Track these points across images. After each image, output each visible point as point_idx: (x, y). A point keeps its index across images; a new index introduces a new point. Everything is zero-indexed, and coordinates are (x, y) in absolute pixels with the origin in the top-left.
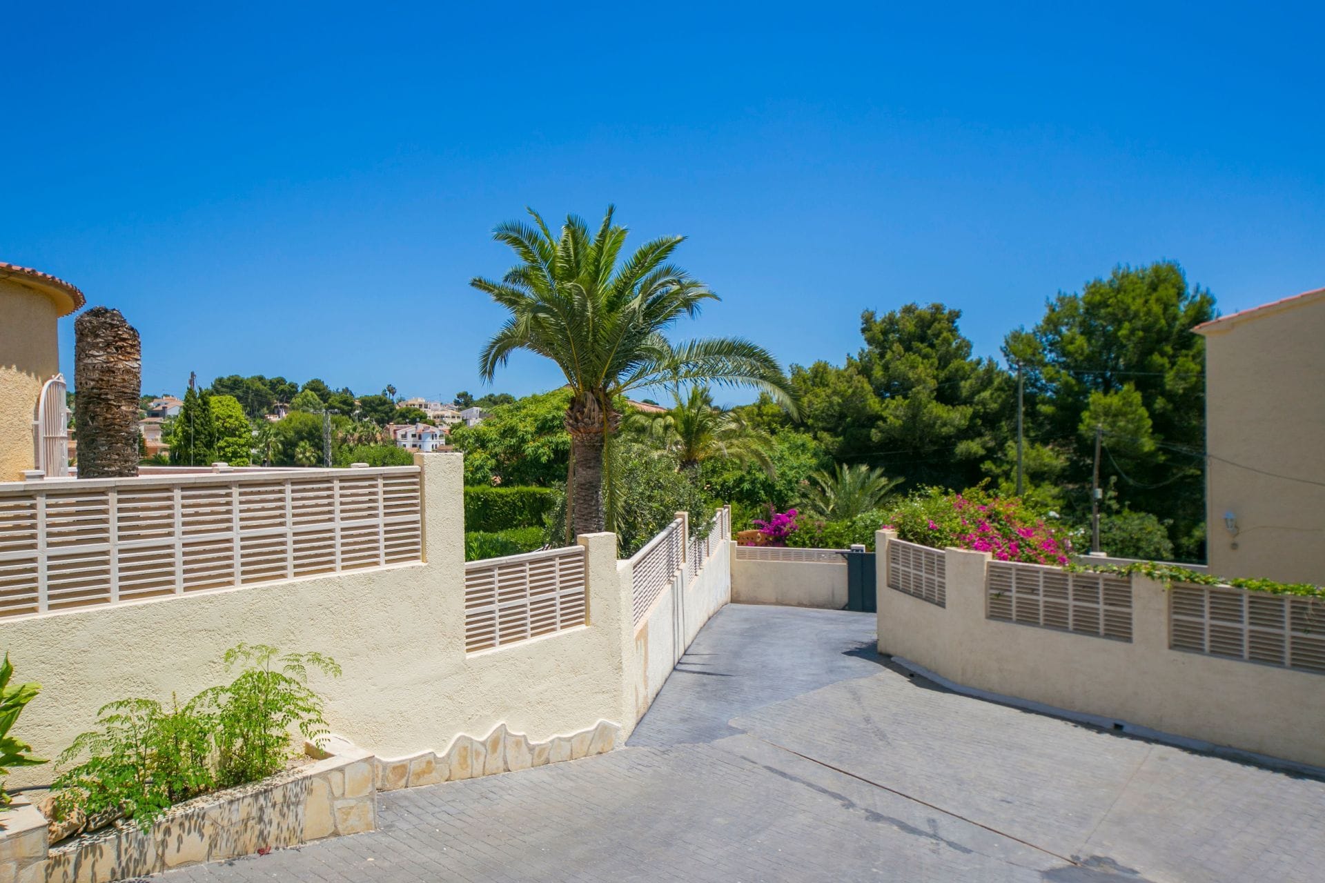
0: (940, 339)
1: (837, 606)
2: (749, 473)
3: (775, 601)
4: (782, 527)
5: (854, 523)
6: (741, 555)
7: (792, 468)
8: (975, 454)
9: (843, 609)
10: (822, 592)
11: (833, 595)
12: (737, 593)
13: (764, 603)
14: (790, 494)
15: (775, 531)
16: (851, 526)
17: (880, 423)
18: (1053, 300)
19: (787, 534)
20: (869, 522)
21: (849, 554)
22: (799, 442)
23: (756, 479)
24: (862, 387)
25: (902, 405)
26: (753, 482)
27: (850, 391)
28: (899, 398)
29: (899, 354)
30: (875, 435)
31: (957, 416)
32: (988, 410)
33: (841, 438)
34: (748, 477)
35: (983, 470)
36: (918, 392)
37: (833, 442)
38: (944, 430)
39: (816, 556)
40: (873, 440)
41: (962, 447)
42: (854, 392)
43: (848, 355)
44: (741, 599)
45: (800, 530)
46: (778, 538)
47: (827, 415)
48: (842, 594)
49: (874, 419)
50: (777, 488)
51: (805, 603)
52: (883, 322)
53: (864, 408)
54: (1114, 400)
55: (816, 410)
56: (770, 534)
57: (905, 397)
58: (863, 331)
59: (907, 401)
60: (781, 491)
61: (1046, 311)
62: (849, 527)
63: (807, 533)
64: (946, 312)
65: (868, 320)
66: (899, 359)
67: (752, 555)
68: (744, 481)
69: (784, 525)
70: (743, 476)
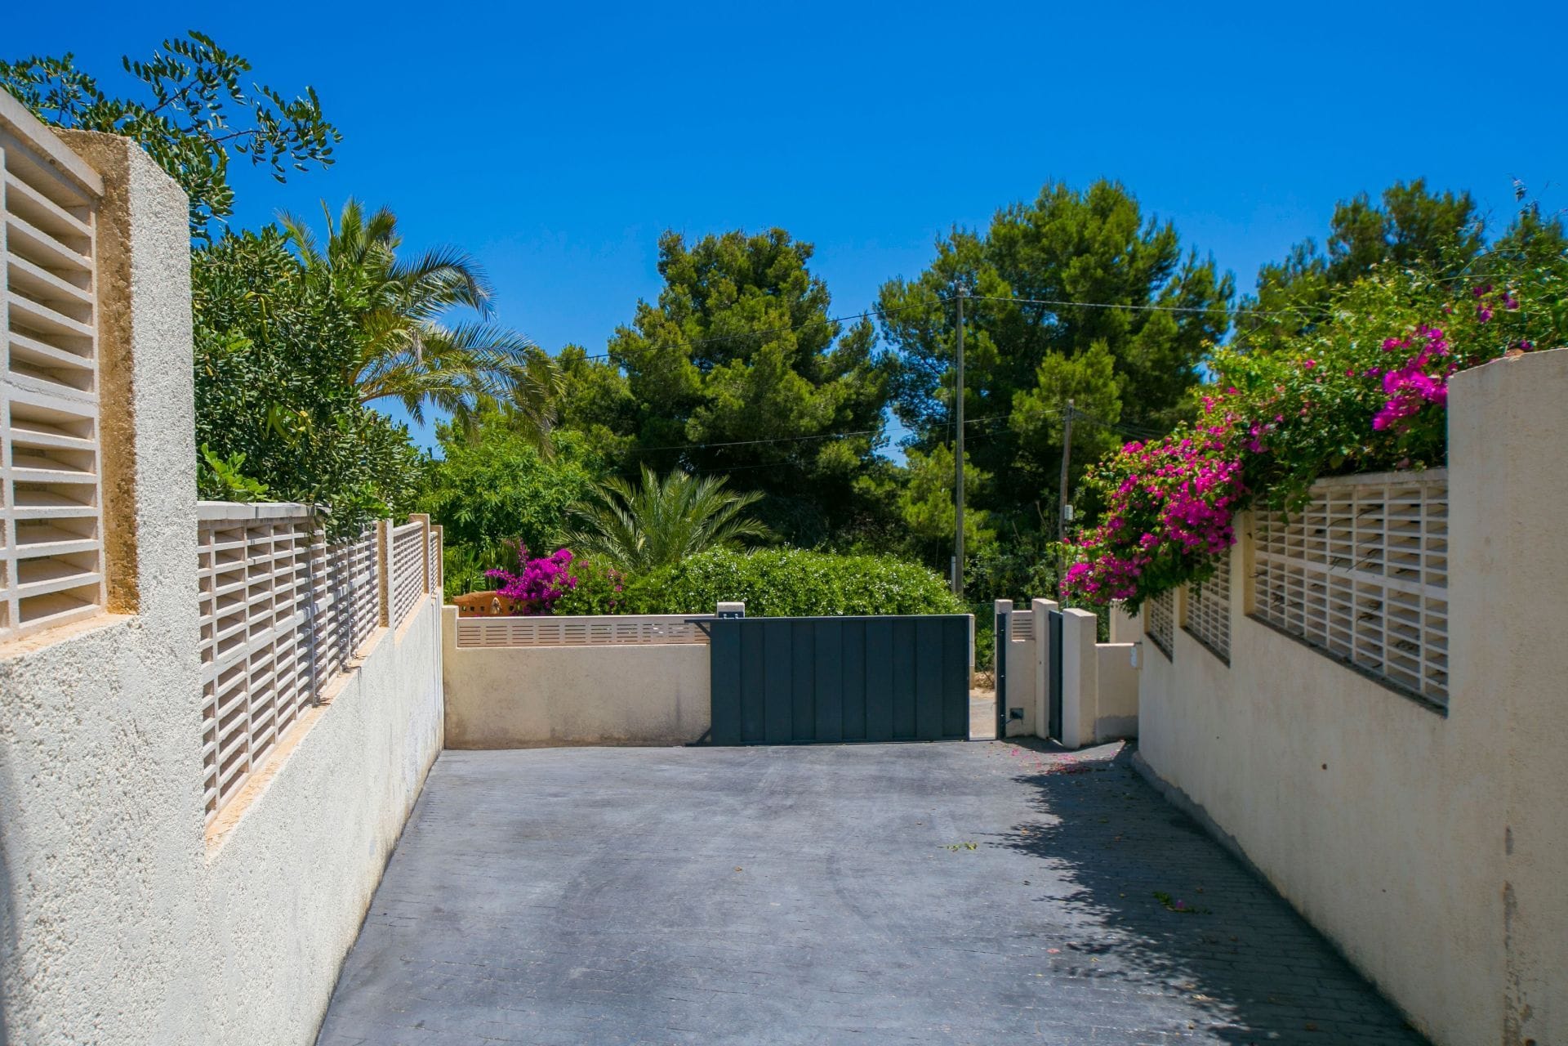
0: (789, 280)
1: (688, 738)
2: (470, 492)
3: (548, 735)
4: (545, 582)
5: (684, 570)
6: (466, 637)
7: (549, 485)
8: (847, 464)
9: (701, 743)
10: (654, 709)
11: (678, 712)
12: (460, 724)
13: (523, 744)
14: (548, 530)
15: (530, 591)
16: (678, 577)
17: (700, 410)
18: (946, 237)
19: (555, 595)
20: (710, 567)
21: (712, 622)
22: (562, 443)
23: (485, 503)
24: (675, 343)
25: (742, 375)
26: (478, 510)
27: (654, 350)
28: (737, 362)
29: (729, 298)
30: (693, 429)
31: (819, 403)
32: (862, 397)
33: (632, 437)
34: (468, 500)
35: (856, 490)
36: (771, 352)
37: (620, 443)
38: (805, 422)
39: (640, 630)
40: (690, 438)
41: (828, 453)
42: (662, 349)
43: (641, 302)
44: (468, 737)
45: (581, 587)
46: (537, 601)
47: (600, 407)
48: (698, 709)
49: (690, 403)
50: (524, 520)
51: (616, 735)
52: (696, 252)
53: (677, 379)
54: (1077, 367)
55: (581, 400)
56: (520, 598)
57: (747, 360)
58: (663, 268)
59: (751, 369)
60: (531, 524)
61: (936, 256)
62: (674, 579)
63: (595, 592)
64: (792, 245)
65: (671, 251)
66: (730, 307)
67: (495, 637)
68: (462, 507)
69: (549, 577)
70: (458, 498)
